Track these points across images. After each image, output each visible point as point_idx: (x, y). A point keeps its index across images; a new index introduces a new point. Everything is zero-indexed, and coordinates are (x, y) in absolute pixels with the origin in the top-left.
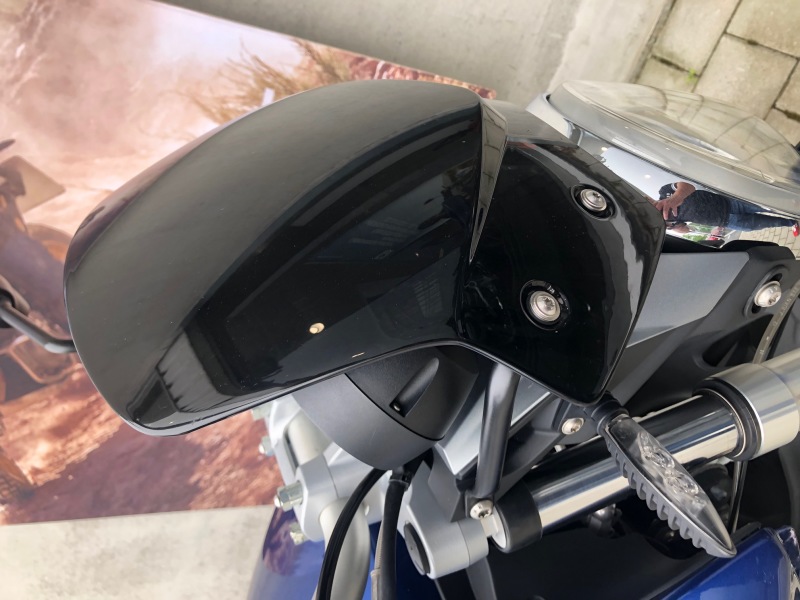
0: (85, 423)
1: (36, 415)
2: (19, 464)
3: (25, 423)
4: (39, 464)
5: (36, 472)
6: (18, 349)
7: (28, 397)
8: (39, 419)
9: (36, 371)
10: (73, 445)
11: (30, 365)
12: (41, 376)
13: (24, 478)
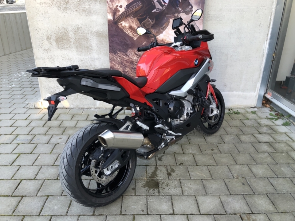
0: (133, 31)
1: (134, 23)
2: (123, 21)
3: (133, 22)
4: (123, 25)
5: (121, 24)
6: (148, 20)
7: (138, 22)
8: (134, 24)
9: (144, 23)
10: (128, 30)
11: (145, 22)
12: (143, 23)
13: (120, 22)
